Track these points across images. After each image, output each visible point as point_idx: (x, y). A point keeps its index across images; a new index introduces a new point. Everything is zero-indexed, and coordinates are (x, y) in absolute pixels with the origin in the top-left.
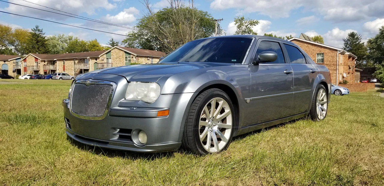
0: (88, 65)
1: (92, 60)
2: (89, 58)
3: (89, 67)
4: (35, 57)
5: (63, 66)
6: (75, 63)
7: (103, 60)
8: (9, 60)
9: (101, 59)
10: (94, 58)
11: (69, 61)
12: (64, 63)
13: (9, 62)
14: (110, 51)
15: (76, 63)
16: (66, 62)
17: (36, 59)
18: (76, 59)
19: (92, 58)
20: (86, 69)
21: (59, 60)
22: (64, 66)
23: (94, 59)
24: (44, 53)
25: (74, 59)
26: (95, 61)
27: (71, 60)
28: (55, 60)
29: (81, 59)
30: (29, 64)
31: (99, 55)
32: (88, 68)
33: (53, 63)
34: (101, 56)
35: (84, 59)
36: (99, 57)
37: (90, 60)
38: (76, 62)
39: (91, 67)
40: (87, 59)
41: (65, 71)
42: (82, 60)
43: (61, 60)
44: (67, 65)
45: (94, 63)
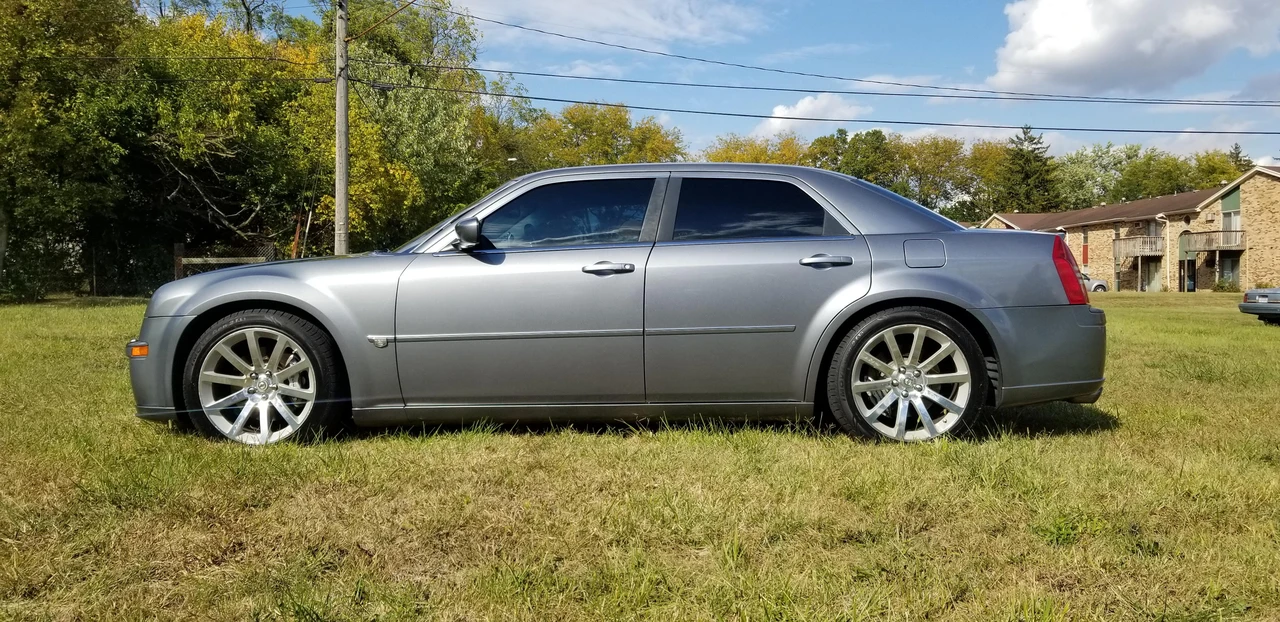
0: (1159, 244)
1: (1175, 224)
2: (1162, 218)
3: (1163, 250)
4: (1007, 225)
5: (1082, 249)
6: (1118, 235)
7: (1212, 221)
9: (1202, 217)
10: (1181, 215)
11: (1100, 233)
12: (1086, 238)
14: (1237, 188)
15: (1122, 236)
16: (1092, 234)
18: (1123, 224)
19: (1172, 218)
20: (1153, 254)
21: (1073, 228)
22: (1085, 248)
23: (1180, 220)
24: (1044, 209)
25: (1115, 223)
26: (1182, 226)
27: (1107, 228)
28: (1059, 229)
29: (1137, 223)
31: (1195, 206)
32: (1160, 253)
34: (1202, 209)
35: (1148, 222)
36: (1198, 210)
37: (1165, 223)
38: (1123, 231)
39: (1168, 250)
40: (1154, 220)
41: (1089, 264)
42: (1144, 226)
43: (1078, 227)
44: (1095, 244)
45: (1181, 234)
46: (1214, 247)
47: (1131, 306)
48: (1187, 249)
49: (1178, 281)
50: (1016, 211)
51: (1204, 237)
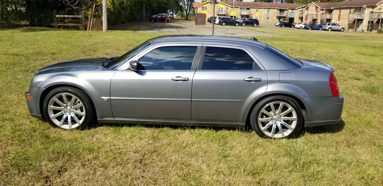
0: (363, 15)
1: (369, 9)
2: (365, 7)
4: (316, 6)
5: (338, 15)
6: (350, 11)
7: (381, 9)
8: (296, 9)
9: (378, 8)
10: (371, 6)
11: (345, 10)
12: (340, 12)
13: (296, 10)
15: (352, 12)
16: (342, 11)
17: (317, 7)
18: (352, 8)
19: (368, 7)
20: (360, 18)
21: (336, 8)
22: (340, 15)
23: (371, 8)
25: (350, 7)
26: (371, 10)
27: (347, 9)
28: (332, 8)
29: (357, 8)
30: (310, 12)
31: (376, 3)
32: (362, 18)
33: (330, 11)
34: (378, 5)
35: (360, 8)
36: (377, 5)
37: (366, 8)
38: (352, 10)
39: (365, 17)
40: (363, 7)
41: (340, 20)
42: (359, 9)
43: (338, 8)
44: (343, 14)
45: (370, 13)
46: (380, 18)
47: (351, 39)
48: (372, 17)
49: (367, 28)
50: (319, 1)
51: (378, 14)
